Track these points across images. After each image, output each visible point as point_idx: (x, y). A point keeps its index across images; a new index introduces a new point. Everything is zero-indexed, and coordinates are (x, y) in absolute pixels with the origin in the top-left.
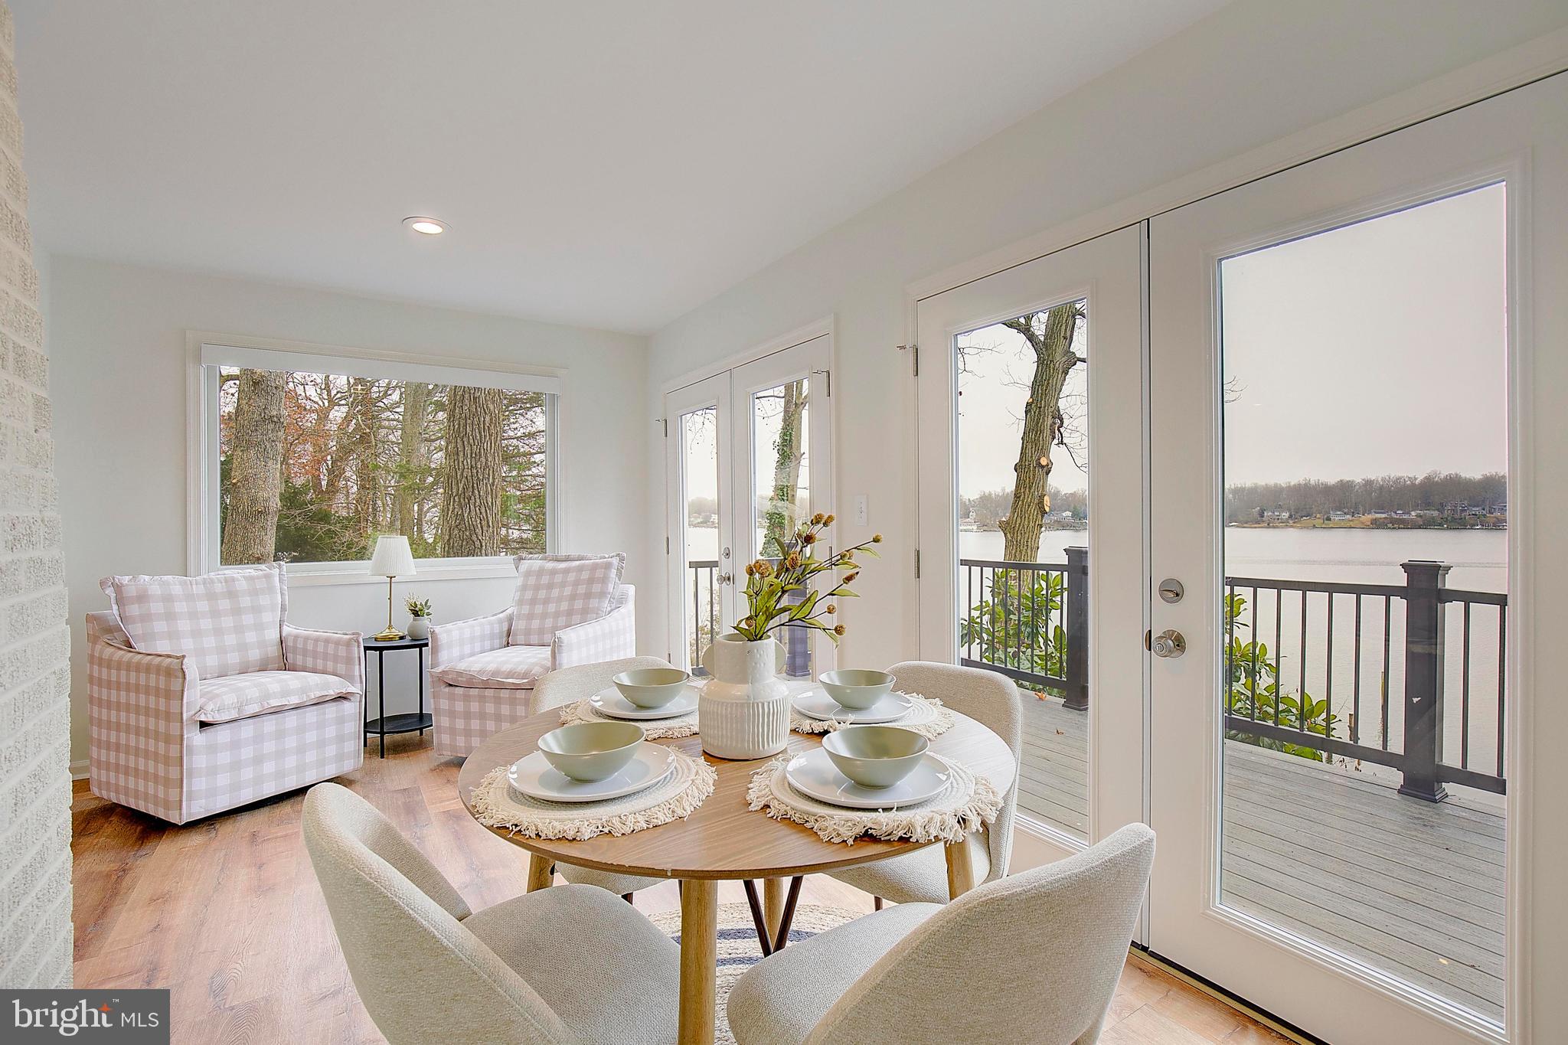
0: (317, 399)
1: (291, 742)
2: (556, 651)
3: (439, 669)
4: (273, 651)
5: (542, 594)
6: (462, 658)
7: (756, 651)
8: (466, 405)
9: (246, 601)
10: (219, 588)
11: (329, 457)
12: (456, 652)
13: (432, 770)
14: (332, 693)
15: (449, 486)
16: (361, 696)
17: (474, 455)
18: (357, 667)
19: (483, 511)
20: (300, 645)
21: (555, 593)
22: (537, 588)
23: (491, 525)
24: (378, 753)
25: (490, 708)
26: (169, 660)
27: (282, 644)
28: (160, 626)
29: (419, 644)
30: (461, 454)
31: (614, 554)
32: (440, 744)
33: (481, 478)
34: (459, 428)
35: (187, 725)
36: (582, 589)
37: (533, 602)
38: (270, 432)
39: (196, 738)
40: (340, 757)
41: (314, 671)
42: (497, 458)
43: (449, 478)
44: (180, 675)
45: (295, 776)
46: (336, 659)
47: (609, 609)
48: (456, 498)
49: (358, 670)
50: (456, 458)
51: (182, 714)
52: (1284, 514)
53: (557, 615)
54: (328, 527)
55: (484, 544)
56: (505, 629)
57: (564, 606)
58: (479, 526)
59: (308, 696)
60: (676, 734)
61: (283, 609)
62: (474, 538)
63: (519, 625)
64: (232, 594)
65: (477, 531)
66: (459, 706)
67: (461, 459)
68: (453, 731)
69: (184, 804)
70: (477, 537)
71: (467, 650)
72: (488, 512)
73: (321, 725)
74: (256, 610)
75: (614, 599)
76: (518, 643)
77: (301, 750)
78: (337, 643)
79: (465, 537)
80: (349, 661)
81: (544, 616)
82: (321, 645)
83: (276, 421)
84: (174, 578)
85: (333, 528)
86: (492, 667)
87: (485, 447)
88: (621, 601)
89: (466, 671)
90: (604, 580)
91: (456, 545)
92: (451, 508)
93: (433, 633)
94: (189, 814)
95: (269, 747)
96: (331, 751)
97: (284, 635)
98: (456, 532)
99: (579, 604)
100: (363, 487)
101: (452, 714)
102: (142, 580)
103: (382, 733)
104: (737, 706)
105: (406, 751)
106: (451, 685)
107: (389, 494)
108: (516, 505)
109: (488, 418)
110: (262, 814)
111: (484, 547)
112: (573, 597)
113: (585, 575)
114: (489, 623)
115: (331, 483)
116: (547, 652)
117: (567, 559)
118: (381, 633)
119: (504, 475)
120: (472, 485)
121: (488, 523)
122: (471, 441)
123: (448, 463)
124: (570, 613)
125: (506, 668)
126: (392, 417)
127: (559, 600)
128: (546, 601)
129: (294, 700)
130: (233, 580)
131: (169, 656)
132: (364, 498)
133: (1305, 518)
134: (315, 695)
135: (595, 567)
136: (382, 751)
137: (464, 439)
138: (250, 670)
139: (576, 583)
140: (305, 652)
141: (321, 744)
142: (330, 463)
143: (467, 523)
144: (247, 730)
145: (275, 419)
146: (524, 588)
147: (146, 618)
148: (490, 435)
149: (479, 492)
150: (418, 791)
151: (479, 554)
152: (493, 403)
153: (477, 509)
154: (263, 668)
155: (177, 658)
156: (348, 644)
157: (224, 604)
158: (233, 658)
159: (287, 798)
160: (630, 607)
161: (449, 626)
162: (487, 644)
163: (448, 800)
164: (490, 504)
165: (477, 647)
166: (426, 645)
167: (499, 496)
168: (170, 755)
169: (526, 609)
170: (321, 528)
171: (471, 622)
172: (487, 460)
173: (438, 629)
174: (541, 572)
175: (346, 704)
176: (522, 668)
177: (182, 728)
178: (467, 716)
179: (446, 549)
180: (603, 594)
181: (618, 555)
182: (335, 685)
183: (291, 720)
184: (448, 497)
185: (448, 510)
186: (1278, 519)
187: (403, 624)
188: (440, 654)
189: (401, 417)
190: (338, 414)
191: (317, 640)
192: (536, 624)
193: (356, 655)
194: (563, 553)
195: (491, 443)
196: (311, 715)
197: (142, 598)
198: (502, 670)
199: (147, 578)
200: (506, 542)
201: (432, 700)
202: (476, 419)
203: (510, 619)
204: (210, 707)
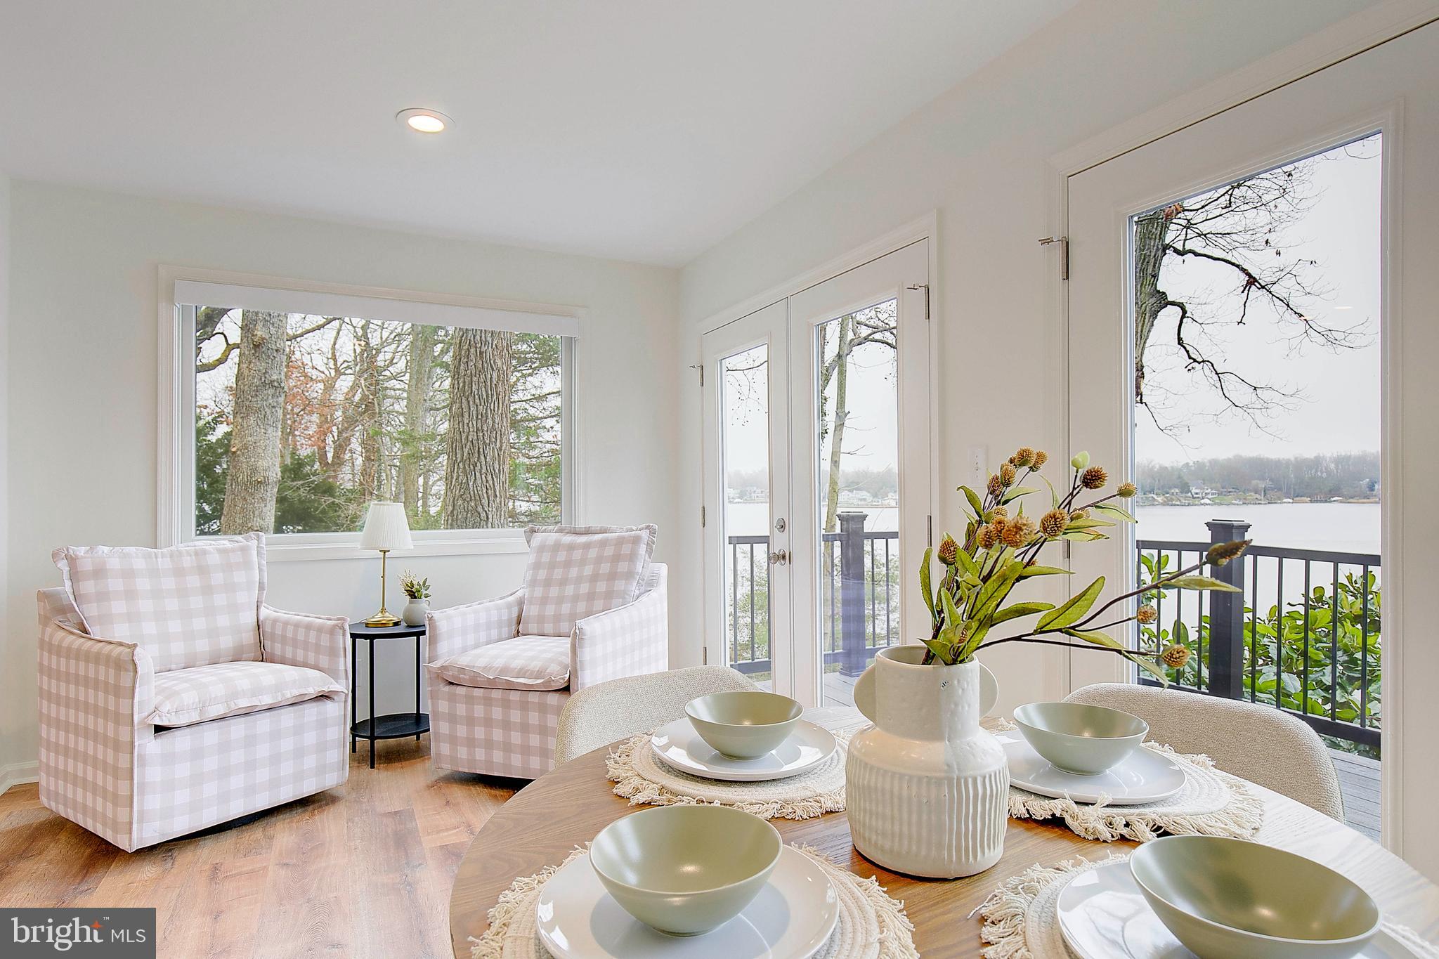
0: (323, 368)
1: (263, 751)
2: (577, 646)
3: (437, 664)
4: (249, 638)
5: (558, 574)
6: (465, 650)
7: (956, 682)
8: (472, 361)
9: (218, 578)
10: (187, 562)
11: (334, 429)
12: (458, 642)
13: (430, 787)
14: (312, 691)
15: (453, 452)
16: (347, 695)
17: (480, 417)
18: (342, 659)
19: (489, 478)
20: (279, 632)
21: (574, 572)
22: (552, 566)
23: (498, 495)
24: (367, 761)
25: (497, 713)
26: (122, 648)
27: (259, 629)
28: (118, 607)
29: (415, 631)
30: (466, 415)
31: (643, 525)
32: (438, 755)
33: (488, 442)
34: (464, 386)
35: (138, 729)
36: (605, 568)
37: (548, 583)
38: (270, 397)
39: (149, 745)
40: (321, 770)
41: (294, 663)
42: (504, 420)
43: (454, 443)
44: (131, 667)
45: (268, 793)
46: (318, 648)
47: (637, 592)
48: (461, 465)
49: (345, 663)
50: (460, 419)
51: (132, 715)
53: (576, 598)
54: (333, 500)
55: (490, 516)
56: (515, 615)
57: (585, 588)
58: (485, 495)
59: (283, 695)
60: (799, 812)
61: (261, 587)
62: (480, 509)
63: (531, 611)
64: (202, 570)
65: (483, 501)
66: (461, 709)
67: (466, 421)
68: (453, 740)
69: (135, 826)
70: (483, 508)
71: (471, 639)
72: (495, 480)
73: (298, 730)
74: (230, 588)
75: (643, 580)
76: (530, 632)
77: (275, 759)
78: (320, 630)
79: (470, 508)
80: (333, 652)
81: (560, 600)
82: (301, 632)
83: (277, 386)
84: (137, 550)
85: (337, 501)
86: (499, 663)
87: (492, 408)
88: (651, 584)
89: (468, 666)
90: (632, 557)
91: (460, 517)
92: (455, 475)
93: (431, 619)
94: (141, 839)
95: (238, 756)
96: (310, 762)
97: (261, 618)
98: (460, 502)
99: (601, 587)
100: (368, 459)
101: (453, 719)
102: (100, 552)
103: (372, 738)
104: (929, 783)
105: (400, 760)
106: (451, 683)
107: (394, 466)
108: (525, 474)
109: (495, 375)
110: (229, 838)
111: (490, 520)
112: (594, 578)
113: (609, 551)
114: (496, 608)
115: (336, 456)
116: (566, 643)
117: (588, 532)
118: (373, 617)
119: (512, 441)
120: (478, 450)
121: (495, 492)
122: (477, 401)
123: (452, 426)
124: (591, 597)
125: (517, 664)
126: (398, 386)
127: (579, 580)
128: (563, 582)
129: (267, 700)
130: (205, 552)
131: (121, 644)
132: (368, 470)
134: (290, 694)
135: (620, 542)
136: (373, 759)
137: (470, 399)
138: (221, 660)
139: (599, 560)
140: (284, 639)
141: (299, 753)
142: (335, 434)
143: (472, 492)
144: (211, 735)
145: (276, 384)
146: (537, 566)
147: (103, 596)
148: (498, 395)
149: (485, 458)
150: (411, 815)
151: (485, 527)
152: (501, 358)
153: (483, 476)
154: (237, 658)
155: (129, 646)
156: (332, 631)
157: (193, 581)
158: (202, 646)
159: (259, 818)
160: (662, 590)
161: (450, 611)
162: (494, 633)
163: (447, 830)
164: (497, 471)
165: (483, 636)
166: (423, 633)
167: (507, 462)
168: (119, 766)
169: (539, 592)
170: (326, 501)
171: (475, 606)
172: (494, 422)
173: (437, 615)
174: (557, 547)
175: (329, 706)
176: (535, 665)
177: (132, 733)
178: (470, 721)
179: (450, 521)
180: (630, 575)
181: (648, 527)
182: (315, 682)
183: (263, 723)
184: (453, 464)
185: (452, 478)
187: (398, 607)
188: (438, 645)
189: (407, 386)
190: (344, 383)
191: (297, 625)
192: (550, 610)
193: (341, 646)
194: (581, 524)
195: (499, 403)
196: (287, 718)
197: (99, 573)
198: (511, 666)
199: (106, 549)
200: (513, 515)
201: (430, 701)
202: (482, 376)
203: (521, 603)
204: (167, 707)
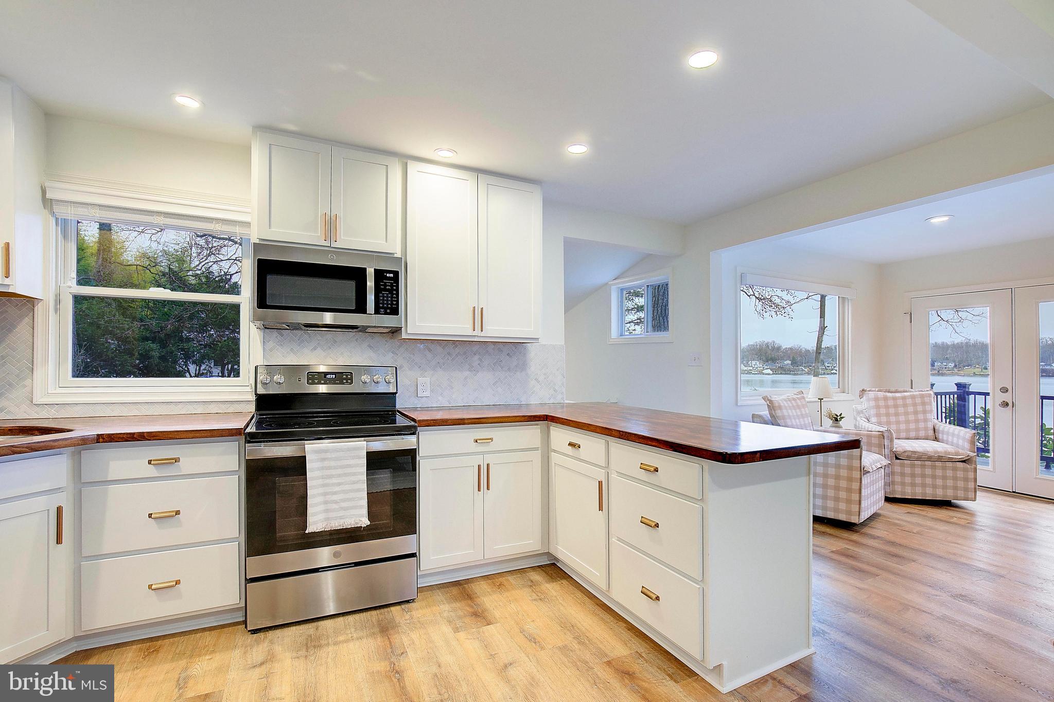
5: (892, 411)
21: (901, 410)
36: (920, 408)
37: (887, 415)
52: (950, 364)
53: (907, 422)
99: (921, 416)
106: (899, 459)
113: (918, 400)
127: (906, 414)
128: (897, 414)
133: (967, 367)
135: (922, 396)
169: (884, 419)
174: (885, 398)
186: (946, 368)
